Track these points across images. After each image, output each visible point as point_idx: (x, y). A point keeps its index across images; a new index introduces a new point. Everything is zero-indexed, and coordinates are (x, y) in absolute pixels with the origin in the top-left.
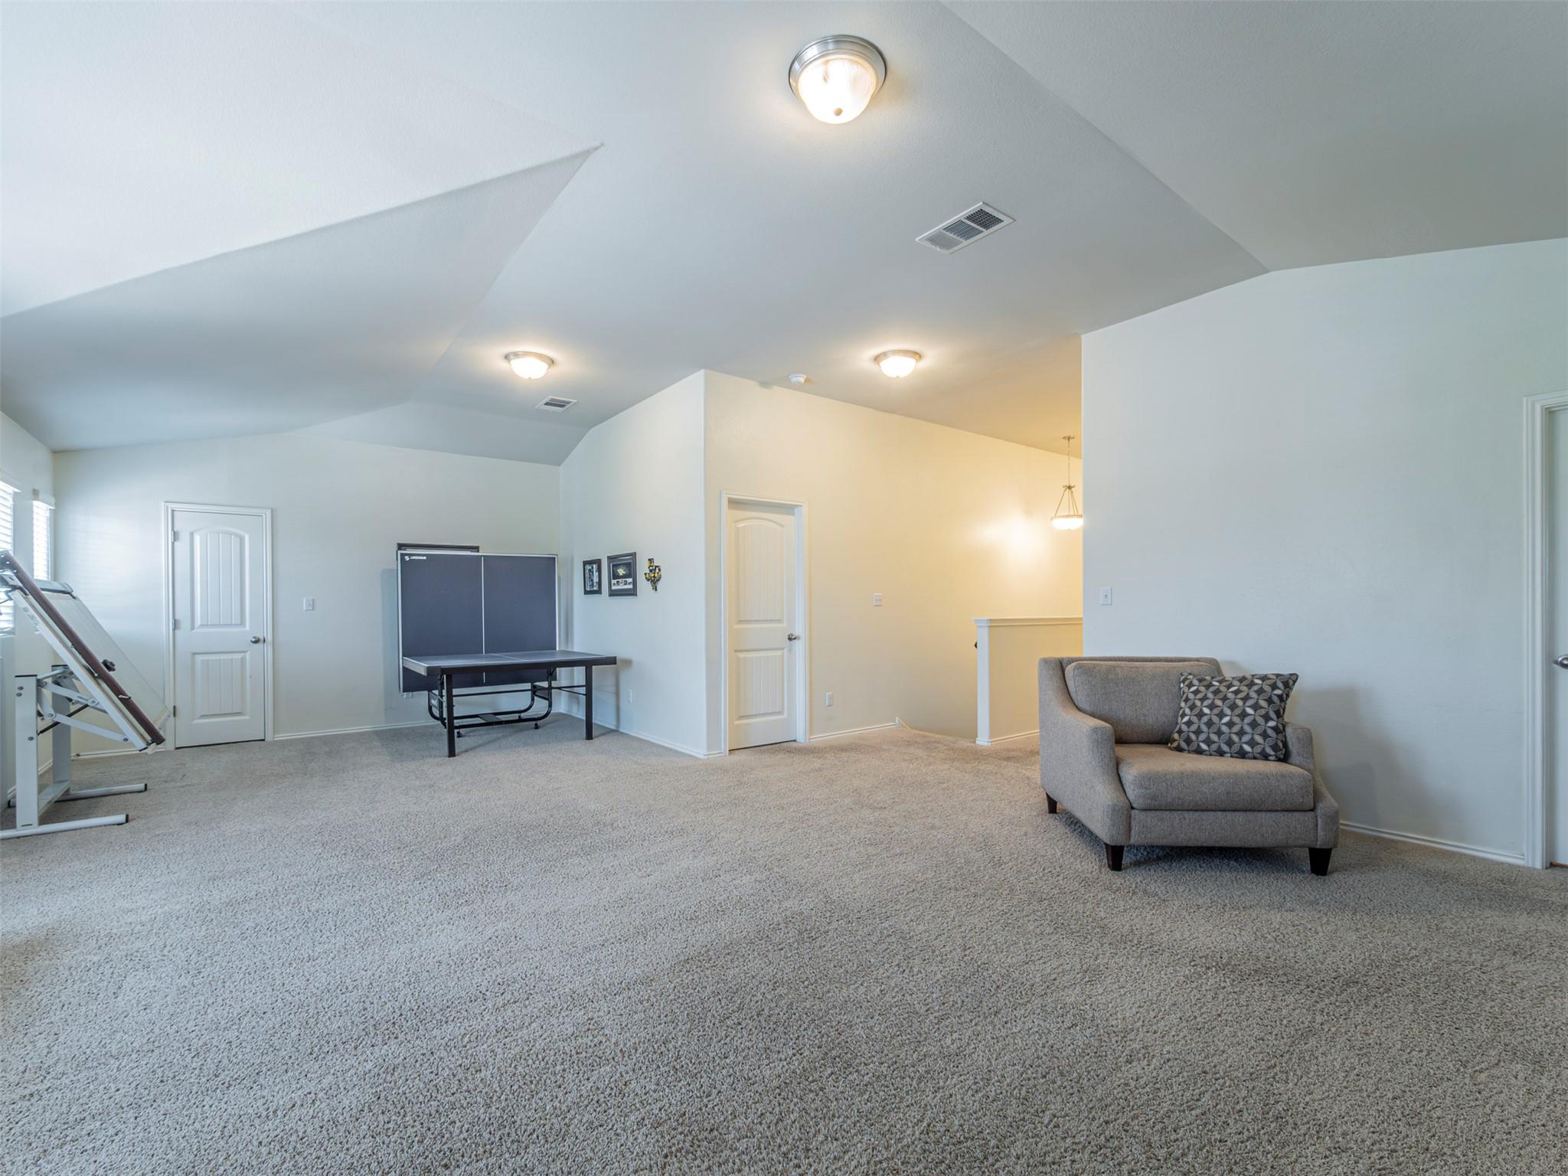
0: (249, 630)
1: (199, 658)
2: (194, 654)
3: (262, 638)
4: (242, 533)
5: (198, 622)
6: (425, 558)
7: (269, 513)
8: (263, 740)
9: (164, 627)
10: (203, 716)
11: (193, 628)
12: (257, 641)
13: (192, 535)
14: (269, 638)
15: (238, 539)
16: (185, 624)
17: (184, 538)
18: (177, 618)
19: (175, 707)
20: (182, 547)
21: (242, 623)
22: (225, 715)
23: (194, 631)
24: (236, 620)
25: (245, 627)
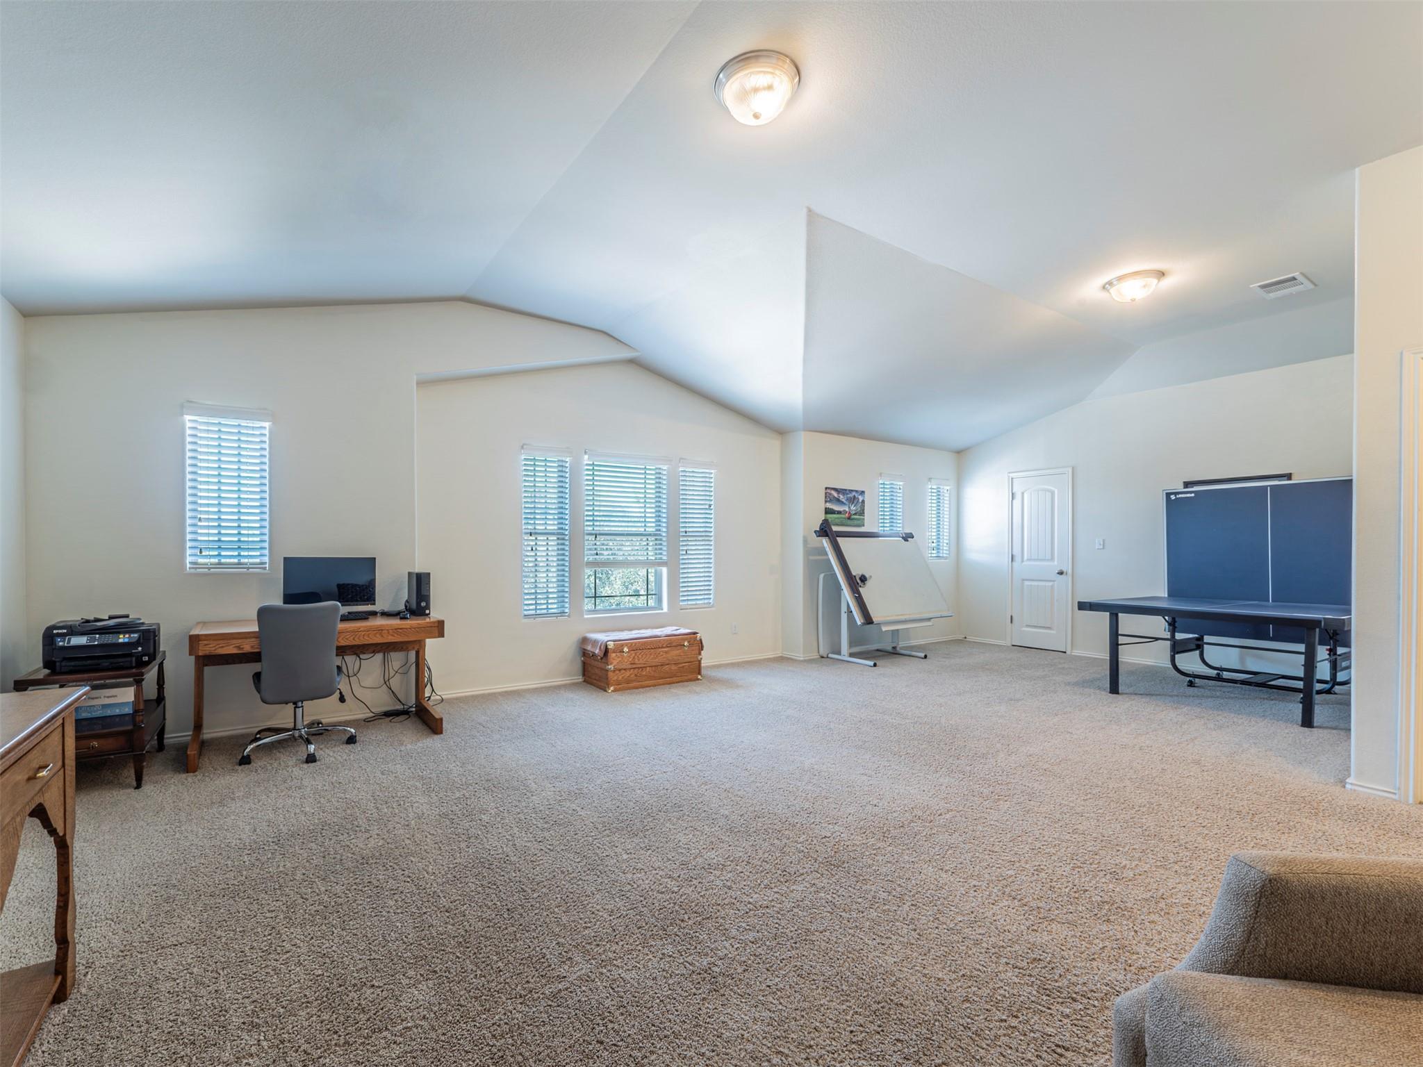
0: (1056, 565)
1: (1027, 583)
2: (1023, 580)
3: (1065, 571)
4: (1053, 489)
5: (1026, 558)
6: (1193, 495)
7: (1070, 470)
8: (1065, 652)
9: (1006, 560)
10: (1028, 626)
11: (1023, 561)
12: (1061, 573)
13: (1023, 493)
14: (1070, 571)
15: (1050, 494)
16: (1018, 559)
17: (1018, 497)
18: (1014, 553)
19: (1011, 617)
20: (1017, 502)
21: (1052, 559)
22: (1041, 627)
23: (1024, 563)
24: (1048, 556)
25: (1054, 561)
